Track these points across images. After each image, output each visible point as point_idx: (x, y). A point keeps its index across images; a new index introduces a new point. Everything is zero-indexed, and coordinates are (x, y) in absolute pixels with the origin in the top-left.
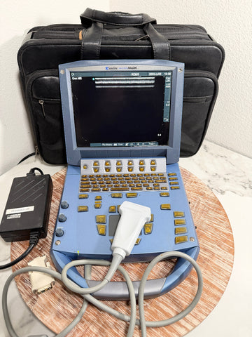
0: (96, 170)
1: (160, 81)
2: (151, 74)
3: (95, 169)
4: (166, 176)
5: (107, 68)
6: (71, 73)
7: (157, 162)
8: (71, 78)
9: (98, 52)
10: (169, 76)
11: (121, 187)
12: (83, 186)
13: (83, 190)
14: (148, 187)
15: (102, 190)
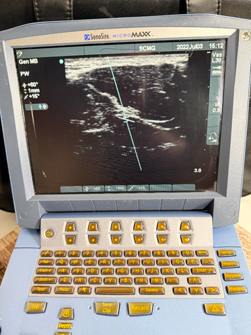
0: (71, 240)
1: (200, 61)
2: (180, 47)
3: (68, 238)
4: (212, 255)
5: (86, 37)
6: (15, 50)
7: (194, 225)
8: (17, 60)
10: (219, 50)
11: (118, 285)
12: (41, 279)
13: (39, 289)
14: (176, 286)
15: (76, 290)
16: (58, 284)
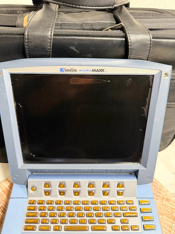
5: (61, 70)
7: (126, 185)
9: (49, 46)
11: (78, 224)
12: (29, 221)
13: (29, 228)
14: (114, 225)
15: (52, 228)
16: (40, 224)
